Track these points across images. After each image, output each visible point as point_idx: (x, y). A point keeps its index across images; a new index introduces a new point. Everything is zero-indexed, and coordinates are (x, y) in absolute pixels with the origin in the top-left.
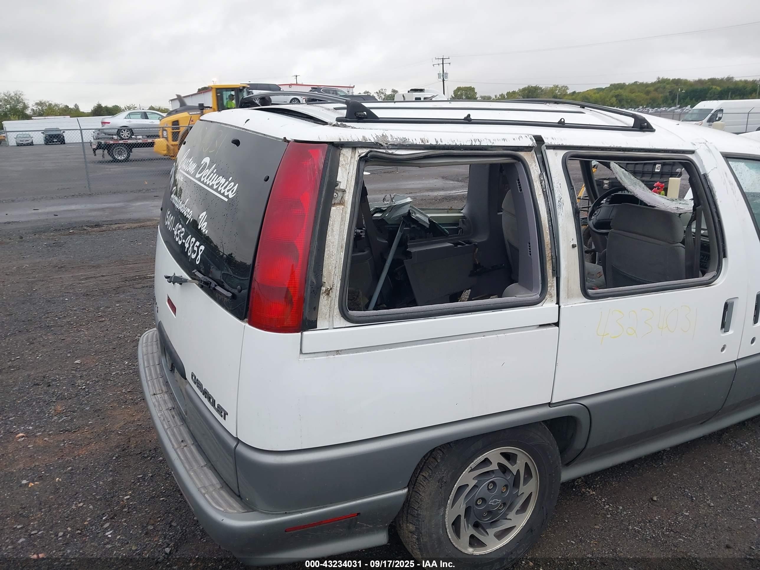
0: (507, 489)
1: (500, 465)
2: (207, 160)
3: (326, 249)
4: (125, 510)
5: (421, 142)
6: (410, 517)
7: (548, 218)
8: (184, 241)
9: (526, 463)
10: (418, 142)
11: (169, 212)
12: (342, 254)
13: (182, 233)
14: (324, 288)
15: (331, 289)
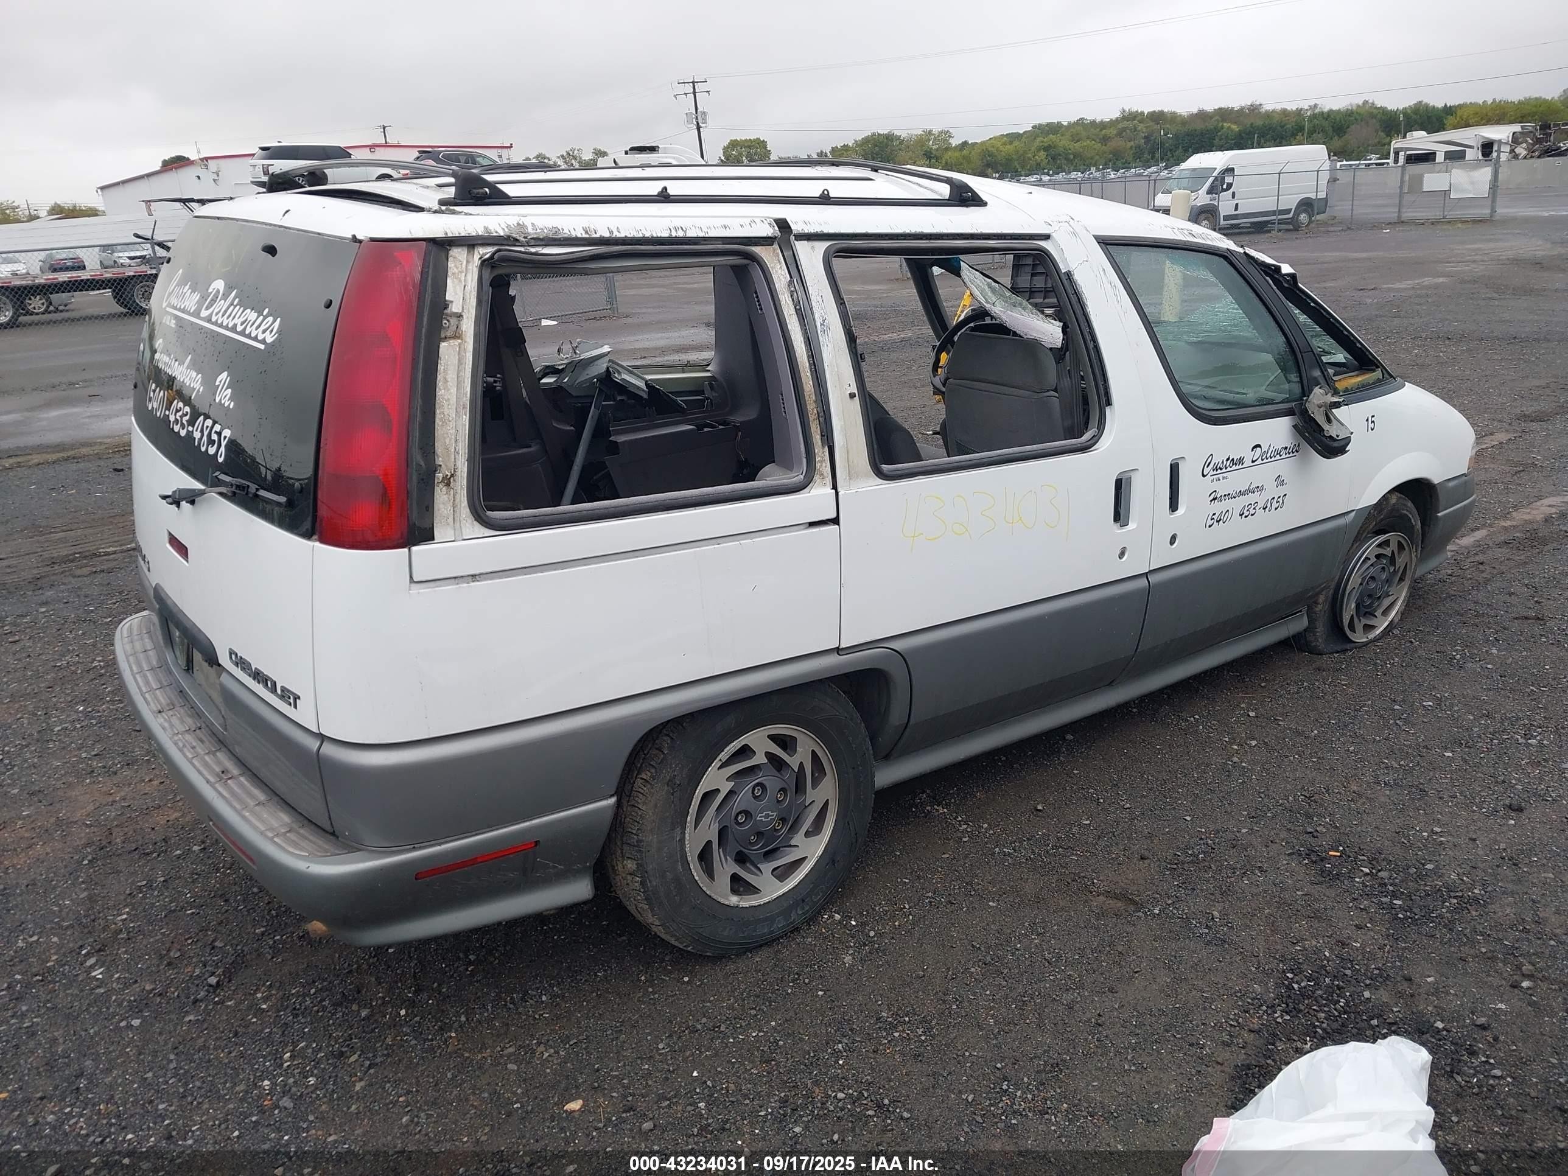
0: (786, 796)
1: (768, 754)
2: (219, 285)
3: (438, 411)
4: (121, 936)
5: (583, 232)
6: (626, 847)
7: (807, 353)
8: (190, 429)
9: (813, 751)
10: (580, 233)
11: (154, 385)
12: (466, 419)
13: (186, 415)
14: (441, 475)
15: (452, 475)
